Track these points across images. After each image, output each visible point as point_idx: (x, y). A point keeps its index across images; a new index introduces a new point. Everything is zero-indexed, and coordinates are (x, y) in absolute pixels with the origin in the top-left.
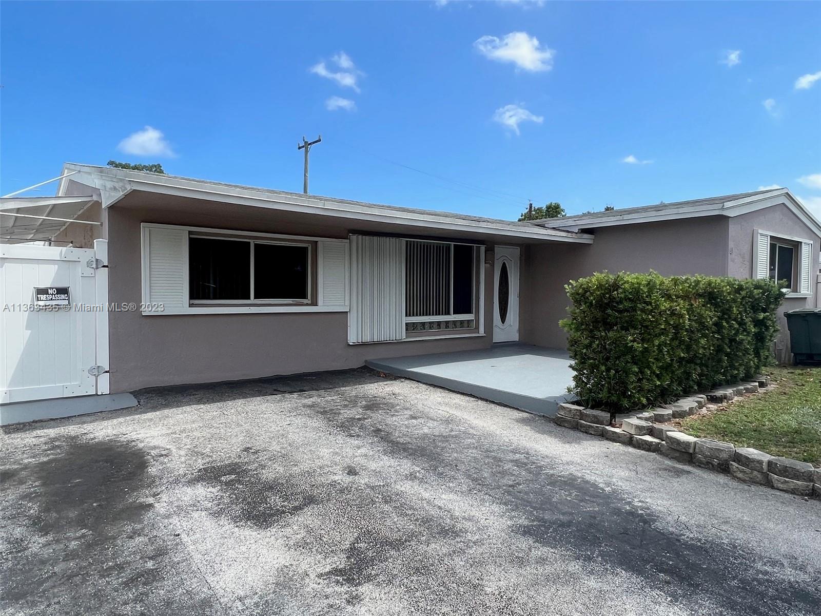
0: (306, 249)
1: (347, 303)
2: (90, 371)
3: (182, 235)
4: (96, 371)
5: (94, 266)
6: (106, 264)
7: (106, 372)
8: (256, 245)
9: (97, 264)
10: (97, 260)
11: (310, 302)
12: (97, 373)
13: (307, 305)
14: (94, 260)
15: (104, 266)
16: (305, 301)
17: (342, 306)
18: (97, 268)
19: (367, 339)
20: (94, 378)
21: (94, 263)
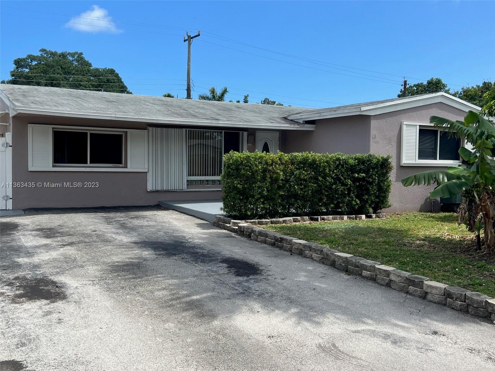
0: (121, 136)
1: (146, 166)
2: (3, 198)
3: (49, 129)
4: (6, 198)
5: (5, 146)
6: (11, 145)
7: (11, 199)
8: (91, 134)
9: (7, 145)
10: (7, 143)
11: (123, 166)
12: (6, 199)
13: (122, 167)
14: (5, 143)
15: (10, 146)
16: (121, 165)
17: (143, 168)
18: (7, 147)
19: (159, 188)
20: (5, 201)
21: (5, 145)
